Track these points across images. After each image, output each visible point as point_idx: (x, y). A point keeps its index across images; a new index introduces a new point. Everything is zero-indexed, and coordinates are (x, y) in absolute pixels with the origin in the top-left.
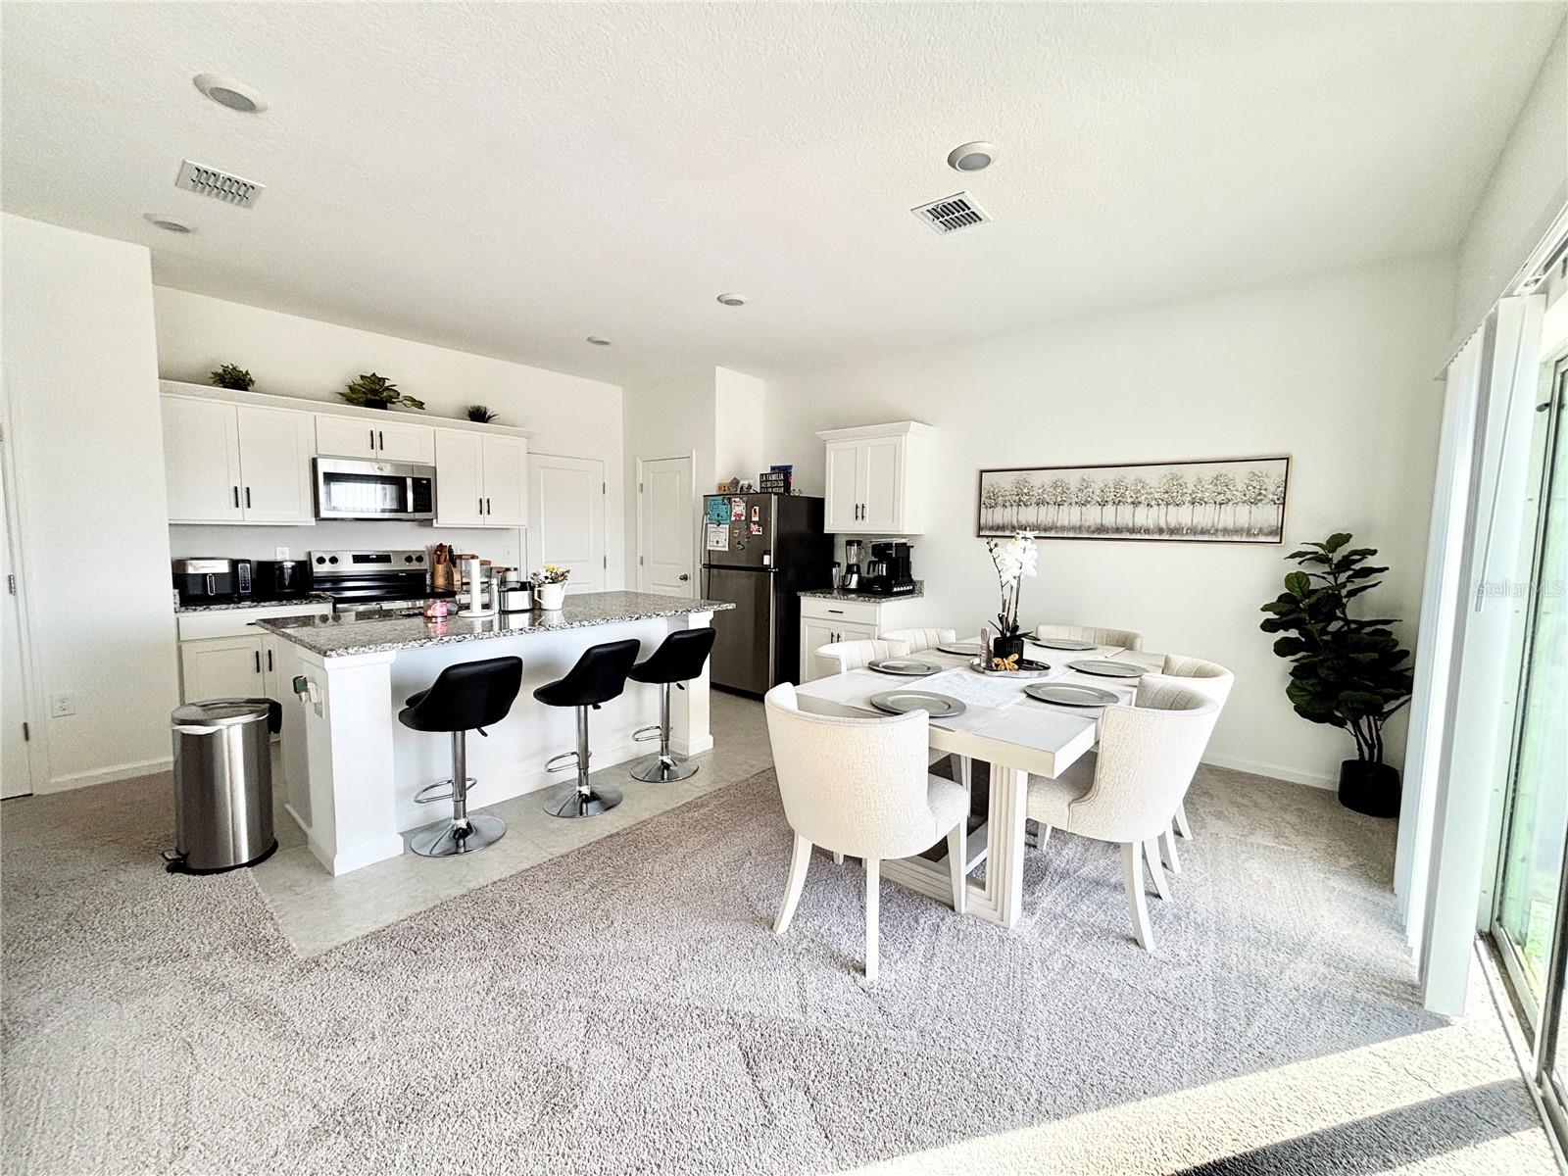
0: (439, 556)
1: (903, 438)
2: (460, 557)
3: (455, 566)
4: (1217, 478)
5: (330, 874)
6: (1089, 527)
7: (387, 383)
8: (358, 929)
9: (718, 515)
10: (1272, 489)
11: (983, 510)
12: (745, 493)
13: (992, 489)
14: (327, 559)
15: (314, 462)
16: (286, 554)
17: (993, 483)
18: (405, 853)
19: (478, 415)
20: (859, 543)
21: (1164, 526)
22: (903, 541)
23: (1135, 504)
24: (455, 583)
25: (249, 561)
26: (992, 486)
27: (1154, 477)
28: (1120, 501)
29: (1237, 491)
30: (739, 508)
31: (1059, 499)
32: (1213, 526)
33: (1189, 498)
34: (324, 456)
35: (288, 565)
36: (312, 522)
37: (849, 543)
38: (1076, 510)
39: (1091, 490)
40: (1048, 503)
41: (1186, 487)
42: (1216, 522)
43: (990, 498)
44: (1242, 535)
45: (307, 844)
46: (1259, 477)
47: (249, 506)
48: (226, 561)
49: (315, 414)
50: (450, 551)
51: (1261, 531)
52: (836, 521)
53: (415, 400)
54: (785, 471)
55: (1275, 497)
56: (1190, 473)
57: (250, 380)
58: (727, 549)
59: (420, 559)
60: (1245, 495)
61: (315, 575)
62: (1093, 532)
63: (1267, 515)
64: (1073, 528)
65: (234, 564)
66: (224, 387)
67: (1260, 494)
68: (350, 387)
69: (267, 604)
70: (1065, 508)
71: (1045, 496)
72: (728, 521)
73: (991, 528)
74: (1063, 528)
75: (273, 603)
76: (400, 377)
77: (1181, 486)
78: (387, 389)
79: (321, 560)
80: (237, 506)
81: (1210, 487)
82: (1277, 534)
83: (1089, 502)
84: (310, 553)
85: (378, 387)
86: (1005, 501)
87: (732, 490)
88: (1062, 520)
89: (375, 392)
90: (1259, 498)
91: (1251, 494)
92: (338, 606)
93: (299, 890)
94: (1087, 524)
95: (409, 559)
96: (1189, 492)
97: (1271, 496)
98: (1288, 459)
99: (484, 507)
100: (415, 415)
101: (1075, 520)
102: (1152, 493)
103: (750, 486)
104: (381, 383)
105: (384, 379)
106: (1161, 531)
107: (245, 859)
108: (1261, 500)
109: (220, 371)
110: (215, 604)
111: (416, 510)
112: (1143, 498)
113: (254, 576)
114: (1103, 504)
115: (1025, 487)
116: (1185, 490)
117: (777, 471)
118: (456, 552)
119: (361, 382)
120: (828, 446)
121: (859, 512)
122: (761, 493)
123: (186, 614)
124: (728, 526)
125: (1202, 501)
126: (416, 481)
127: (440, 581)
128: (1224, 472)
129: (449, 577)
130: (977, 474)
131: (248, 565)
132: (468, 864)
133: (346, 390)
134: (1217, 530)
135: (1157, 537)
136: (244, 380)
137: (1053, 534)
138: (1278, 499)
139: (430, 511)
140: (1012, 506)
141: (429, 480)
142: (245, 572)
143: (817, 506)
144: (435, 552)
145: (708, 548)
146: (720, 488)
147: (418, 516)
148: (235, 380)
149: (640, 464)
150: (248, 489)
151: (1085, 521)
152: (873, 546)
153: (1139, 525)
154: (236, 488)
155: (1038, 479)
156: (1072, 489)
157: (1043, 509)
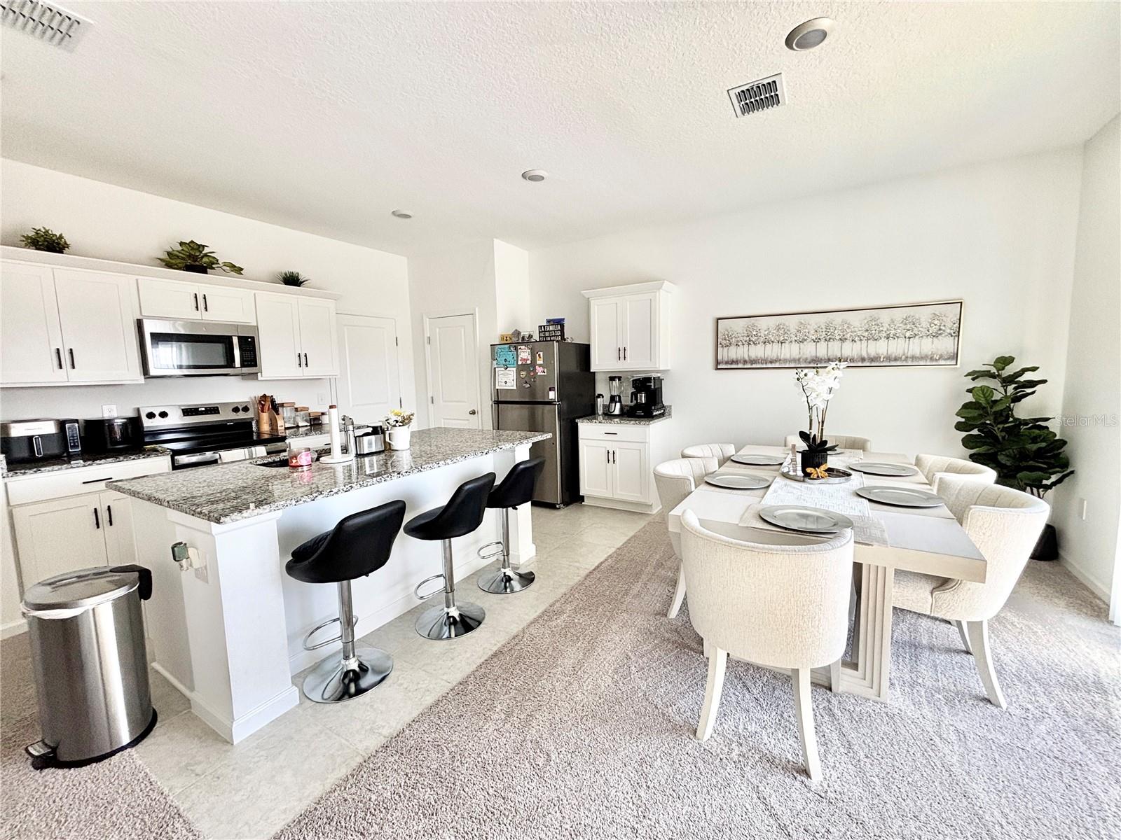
0: (263, 405)
1: (658, 294)
2: (282, 405)
3: (278, 414)
4: (906, 319)
5: (228, 742)
6: (807, 359)
7: (206, 250)
8: (285, 811)
9: (506, 360)
10: (949, 325)
11: (720, 349)
12: (527, 341)
13: (727, 333)
14: (157, 414)
15: (139, 324)
16: (115, 411)
17: (728, 328)
18: (301, 704)
19: (292, 280)
20: (620, 378)
21: (866, 356)
22: (659, 375)
23: (843, 340)
24: (279, 428)
25: (77, 421)
26: (727, 330)
27: (856, 320)
28: (830, 339)
29: (922, 327)
30: (525, 354)
31: (782, 339)
32: (904, 355)
33: (885, 335)
34: (149, 317)
35: (119, 422)
36: (141, 380)
37: (612, 379)
38: (795, 347)
39: (807, 331)
40: (773, 342)
41: (882, 326)
42: (906, 351)
43: (725, 340)
44: (926, 360)
45: (190, 707)
46: (939, 316)
47: (73, 367)
48: (52, 423)
49: (137, 277)
50: (273, 401)
51: (941, 357)
52: (601, 362)
53: (235, 266)
54: (559, 323)
55: (952, 331)
56: (885, 316)
57: (65, 243)
58: (515, 388)
59: (246, 409)
60: (928, 331)
61: (145, 430)
62: (810, 363)
63: (945, 345)
64: (794, 360)
65: (62, 424)
66: (37, 249)
67: (940, 329)
68: (169, 253)
69: (103, 461)
70: (786, 345)
71: (771, 336)
72: (515, 365)
73: (727, 363)
74: (785, 361)
75: (110, 460)
76: (218, 247)
77: (878, 325)
78: (206, 255)
79: (151, 416)
80: (61, 367)
81: (901, 325)
82: (953, 359)
83: (806, 340)
84: (138, 410)
85: (197, 254)
86: (738, 341)
87: (515, 340)
88: (785, 355)
89: (195, 258)
90: (939, 332)
91: (934, 329)
92: (176, 457)
93: (198, 769)
94: (805, 357)
95: (236, 410)
96: (885, 329)
97: (949, 331)
98: (961, 303)
99: (303, 360)
100: (234, 279)
101: (795, 354)
102: (855, 332)
103: (530, 336)
104: (201, 249)
105: (204, 246)
106: (863, 360)
107: (125, 738)
108: (940, 334)
109: (31, 234)
110: (46, 466)
111: (243, 365)
112: (848, 335)
113: (82, 435)
114: (817, 341)
115: (753, 330)
116: (881, 329)
117: (552, 323)
118: (278, 401)
119: (180, 248)
120: (592, 303)
121: (621, 354)
122: (540, 341)
123: (15, 478)
124: (515, 369)
125: (895, 337)
126: (242, 340)
127: (266, 428)
128: (912, 314)
129: (273, 423)
130: (715, 321)
131: (76, 425)
132: (372, 706)
133: (165, 257)
134: (907, 357)
135: (860, 364)
136: (58, 244)
137: (777, 365)
138: (954, 333)
139: (255, 365)
140: (743, 345)
141: (253, 338)
142: (73, 431)
143: (584, 351)
144: (260, 402)
145: (497, 388)
146: (502, 339)
147: (245, 370)
148: (50, 243)
149: (427, 321)
150: (71, 350)
151: (803, 353)
152: (633, 381)
153: (846, 356)
154: (58, 350)
155: (763, 324)
156: (791, 331)
157: (769, 346)
